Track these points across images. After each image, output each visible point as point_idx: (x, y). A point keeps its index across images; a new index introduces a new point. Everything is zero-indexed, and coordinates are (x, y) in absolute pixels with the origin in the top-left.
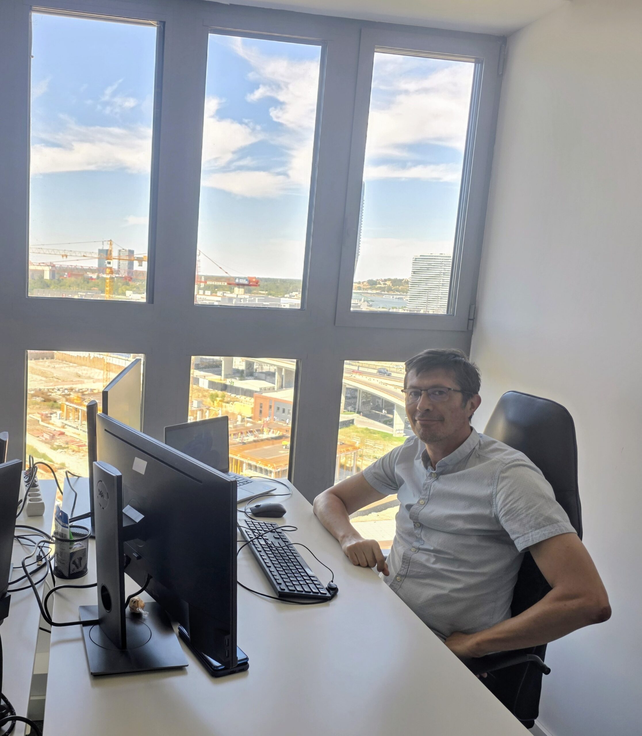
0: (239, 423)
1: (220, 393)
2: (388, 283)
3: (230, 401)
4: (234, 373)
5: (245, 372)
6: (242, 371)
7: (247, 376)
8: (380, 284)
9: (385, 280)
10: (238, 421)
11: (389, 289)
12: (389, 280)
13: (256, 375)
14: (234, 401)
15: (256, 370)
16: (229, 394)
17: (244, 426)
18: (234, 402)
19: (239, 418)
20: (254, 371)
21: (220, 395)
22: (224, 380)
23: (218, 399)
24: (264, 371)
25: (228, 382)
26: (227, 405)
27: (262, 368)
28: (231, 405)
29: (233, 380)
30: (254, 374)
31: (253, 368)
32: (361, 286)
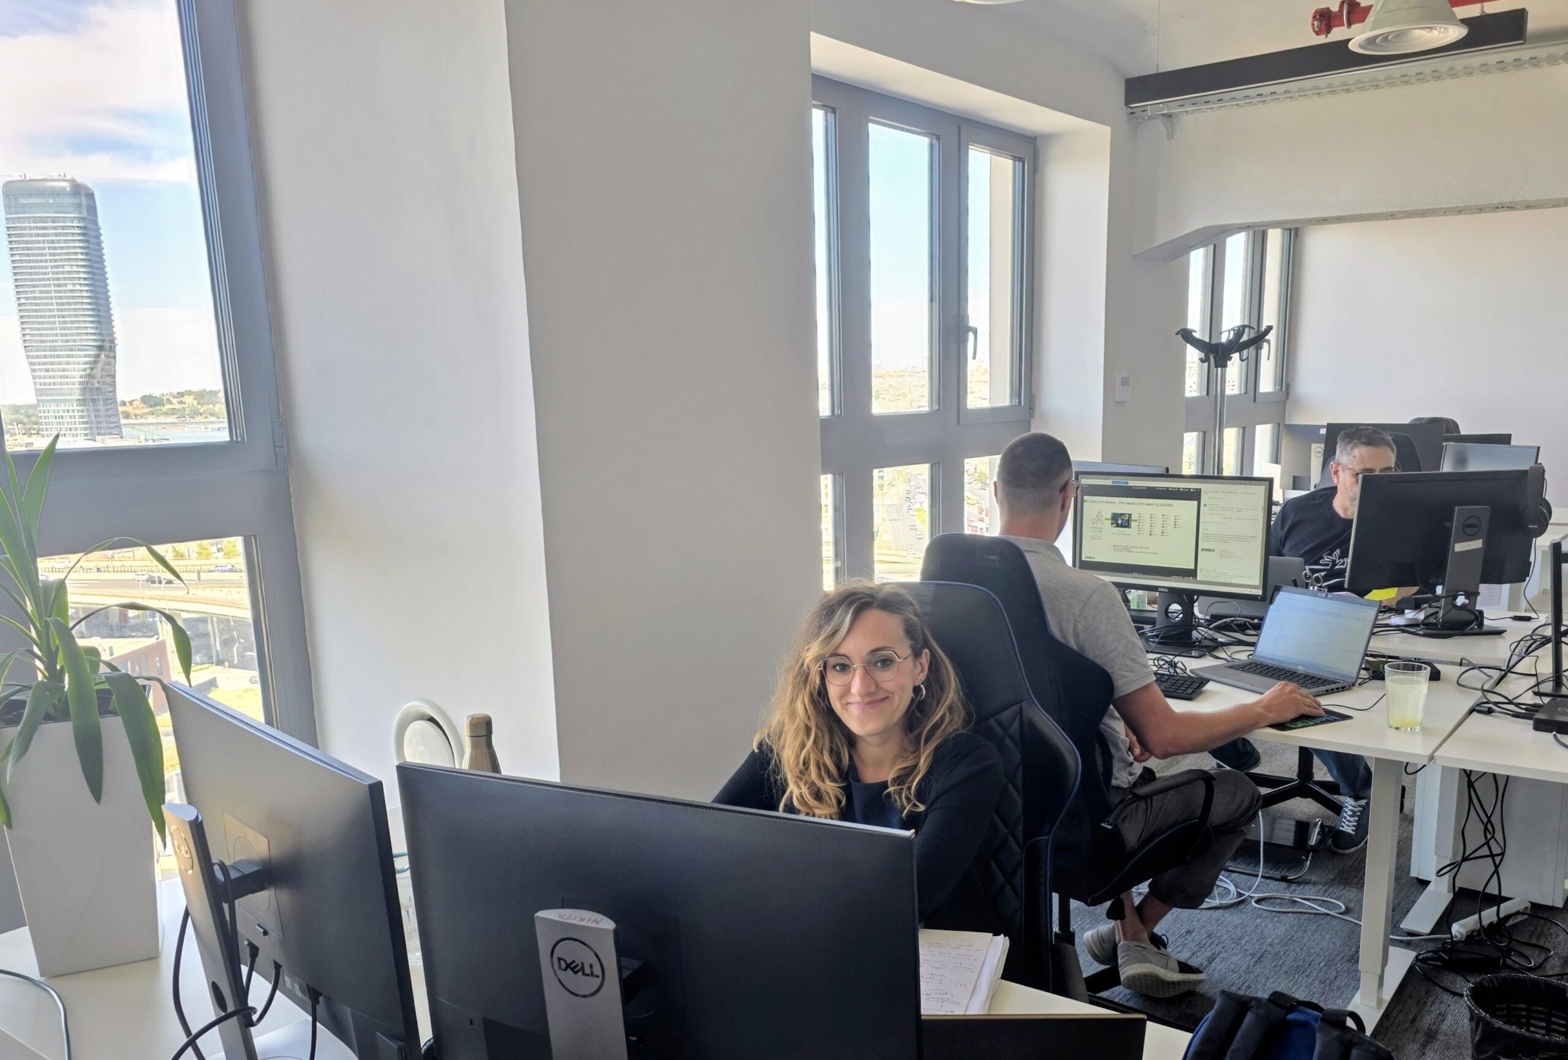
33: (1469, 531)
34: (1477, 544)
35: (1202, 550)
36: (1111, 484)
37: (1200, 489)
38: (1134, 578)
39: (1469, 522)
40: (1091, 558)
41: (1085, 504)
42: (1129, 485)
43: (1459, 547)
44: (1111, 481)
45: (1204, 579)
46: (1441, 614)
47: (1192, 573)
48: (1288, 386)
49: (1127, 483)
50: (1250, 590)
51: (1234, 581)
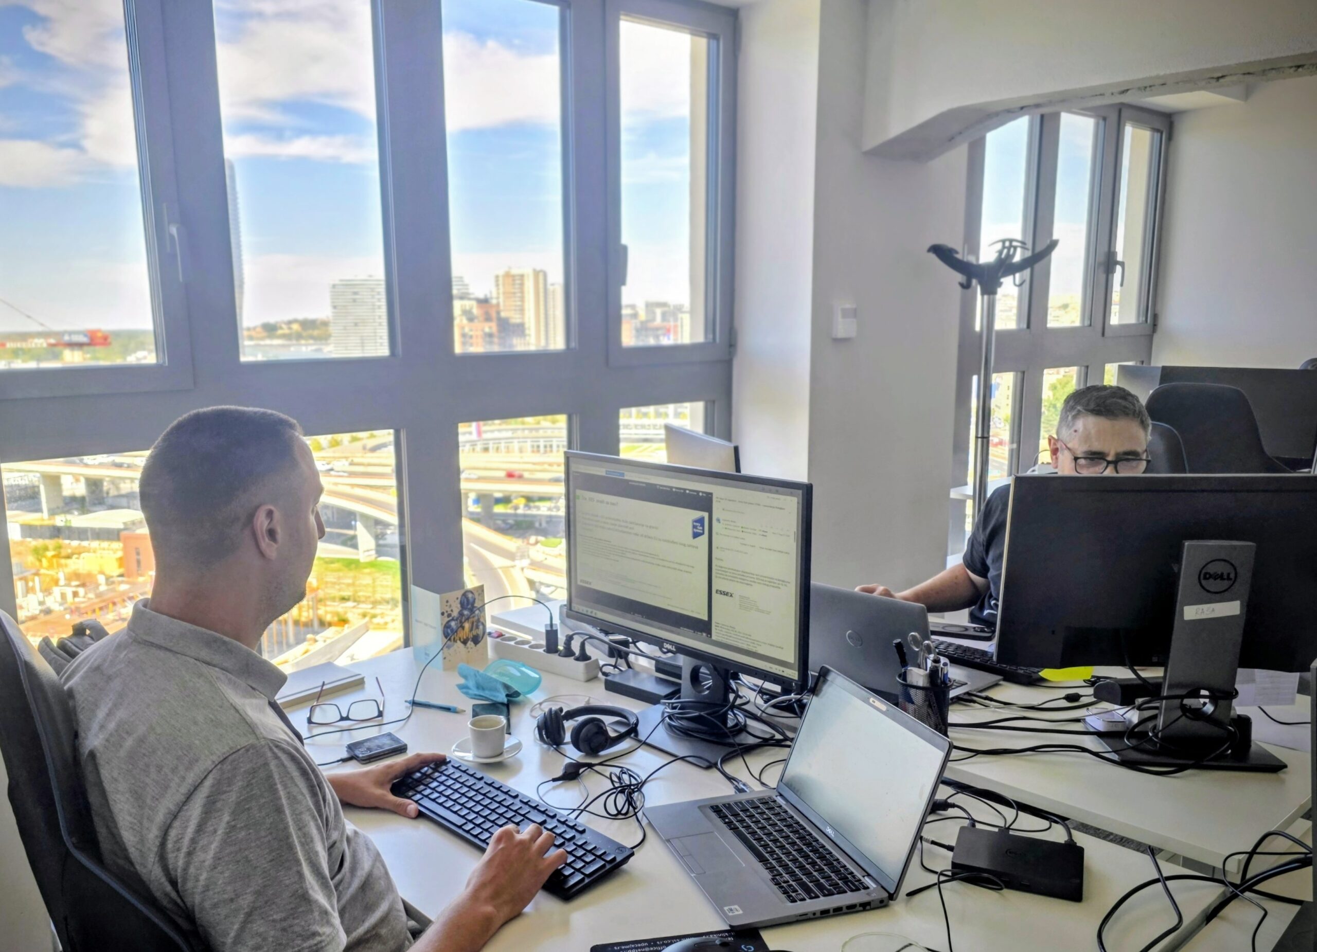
0: (103, 588)
1: (51, 543)
2: (295, 327)
3: (73, 554)
4: (66, 504)
5: (87, 499)
6: (83, 499)
7: (94, 504)
8: (281, 328)
9: (290, 323)
10: (100, 585)
11: (299, 337)
12: (295, 321)
13: (109, 501)
14: (78, 552)
15: (108, 493)
16: (67, 542)
17: (116, 591)
18: (79, 554)
19: (101, 579)
20: (105, 495)
21: (51, 547)
22: (49, 519)
23: (50, 554)
24: (123, 492)
25: (59, 521)
26: (68, 561)
27: (118, 488)
28: (77, 560)
29: (69, 517)
30: (106, 500)
31: (101, 491)
32: (253, 333)
33: (1211, 585)
34: (1231, 608)
35: (717, 591)
36: (604, 474)
37: (711, 494)
38: (636, 621)
39: (1212, 569)
40: (587, 583)
41: (577, 501)
42: (626, 478)
43: (1191, 613)
44: (604, 470)
45: (720, 639)
46: (1160, 722)
47: (703, 627)
48: (1155, 317)
49: (623, 475)
50: (782, 668)
51: (761, 650)
